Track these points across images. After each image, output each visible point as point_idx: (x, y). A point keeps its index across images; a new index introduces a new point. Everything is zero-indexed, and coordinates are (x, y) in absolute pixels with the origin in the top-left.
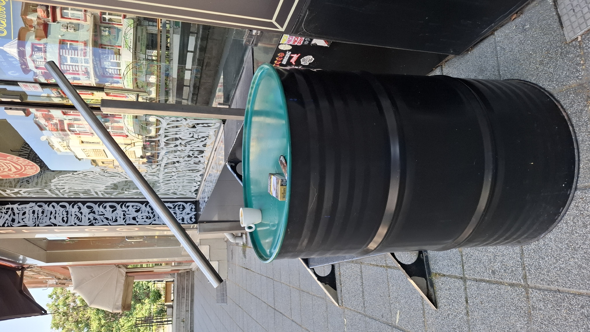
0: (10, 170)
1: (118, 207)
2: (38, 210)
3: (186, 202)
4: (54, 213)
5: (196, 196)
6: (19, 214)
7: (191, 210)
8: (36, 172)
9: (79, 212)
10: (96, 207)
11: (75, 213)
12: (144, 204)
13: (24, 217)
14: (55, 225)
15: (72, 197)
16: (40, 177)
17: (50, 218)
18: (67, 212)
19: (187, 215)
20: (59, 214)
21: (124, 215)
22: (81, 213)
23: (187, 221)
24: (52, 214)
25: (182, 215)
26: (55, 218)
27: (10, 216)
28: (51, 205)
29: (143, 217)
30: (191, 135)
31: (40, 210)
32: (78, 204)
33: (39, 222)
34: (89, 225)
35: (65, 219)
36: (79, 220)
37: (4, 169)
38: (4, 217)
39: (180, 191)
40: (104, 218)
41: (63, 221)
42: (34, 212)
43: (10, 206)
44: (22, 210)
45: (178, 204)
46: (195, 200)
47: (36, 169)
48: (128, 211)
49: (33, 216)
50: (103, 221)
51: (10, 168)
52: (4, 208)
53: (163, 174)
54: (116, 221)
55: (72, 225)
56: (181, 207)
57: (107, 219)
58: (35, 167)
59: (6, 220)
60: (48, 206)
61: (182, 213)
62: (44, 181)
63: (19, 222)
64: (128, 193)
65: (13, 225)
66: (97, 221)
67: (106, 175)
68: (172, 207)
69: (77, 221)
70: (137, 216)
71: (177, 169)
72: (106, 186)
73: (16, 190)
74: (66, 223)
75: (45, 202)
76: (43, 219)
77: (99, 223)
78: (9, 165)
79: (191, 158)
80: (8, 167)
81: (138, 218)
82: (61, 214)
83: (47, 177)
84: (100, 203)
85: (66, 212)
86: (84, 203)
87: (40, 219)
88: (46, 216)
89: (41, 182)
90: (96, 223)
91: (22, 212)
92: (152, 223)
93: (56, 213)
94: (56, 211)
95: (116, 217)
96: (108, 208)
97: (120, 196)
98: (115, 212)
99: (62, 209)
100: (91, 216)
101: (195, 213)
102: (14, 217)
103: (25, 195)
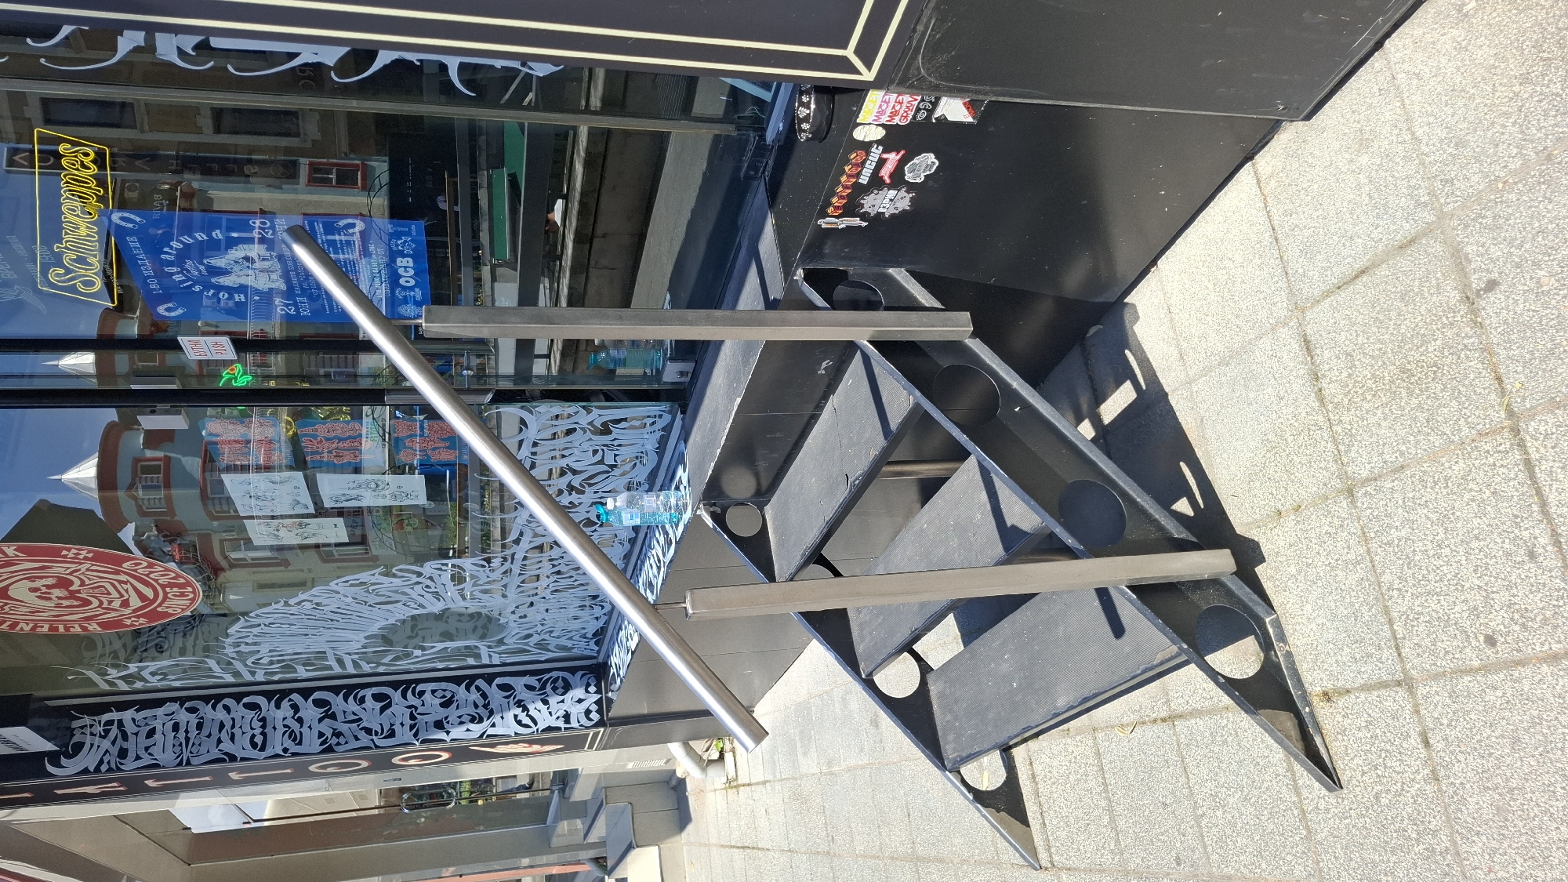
0: (125, 604)
1: (396, 696)
2: (188, 722)
3: (573, 670)
4: (228, 726)
5: (598, 652)
6: (136, 734)
7: (587, 691)
8: (191, 604)
9: (293, 717)
10: (337, 702)
11: (285, 723)
12: (464, 685)
13: (150, 742)
14: (233, 758)
15: (276, 678)
16: (191, 635)
17: (219, 741)
18: (263, 720)
19: (578, 705)
20: (241, 727)
21: (412, 717)
22: (300, 721)
23: (579, 722)
24: (225, 730)
25: (564, 707)
26: (232, 738)
27: (113, 743)
28: (220, 706)
29: (462, 719)
30: (598, 457)
31: (193, 719)
32: (291, 697)
33: (191, 753)
34: (323, 752)
35: (259, 740)
36: (294, 740)
37: (110, 602)
38: (99, 746)
39: (558, 637)
40: (361, 729)
41: (254, 745)
42: (176, 727)
43: (114, 715)
44: (146, 724)
45: (551, 677)
46: (594, 662)
47: (191, 596)
48: (423, 705)
49: (175, 737)
50: (357, 739)
51: (126, 597)
52: (100, 722)
53: (519, 586)
54: (392, 734)
55: (277, 756)
56: (560, 683)
57: (368, 731)
58: (190, 589)
59: (104, 755)
60: (214, 707)
61: (563, 701)
62: (201, 643)
63: (138, 758)
64: (423, 655)
65: (122, 767)
66: (342, 740)
67: (372, 599)
68: (537, 685)
69: (288, 743)
70: (446, 718)
71: (554, 566)
72: (367, 634)
73: (133, 668)
74: (259, 750)
75: (206, 699)
76: (200, 745)
77: (346, 743)
78: (125, 587)
79: (593, 528)
80: (122, 596)
81: (448, 722)
82: (247, 728)
83: (209, 632)
84: (348, 691)
85: (259, 721)
86: (306, 693)
87: (194, 744)
88: (209, 736)
89: (194, 647)
90: (338, 744)
91: (145, 730)
92: (487, 733)
93: (233, 727)
94: (233, 719)
95: (392, 725)
96: (370, 702)
97: (403, 664)
98: (388, 711)
99: (250, 714)
100: (326, 727)
101: (598, 697)
102: (125, 745)
103: (154, 682)
